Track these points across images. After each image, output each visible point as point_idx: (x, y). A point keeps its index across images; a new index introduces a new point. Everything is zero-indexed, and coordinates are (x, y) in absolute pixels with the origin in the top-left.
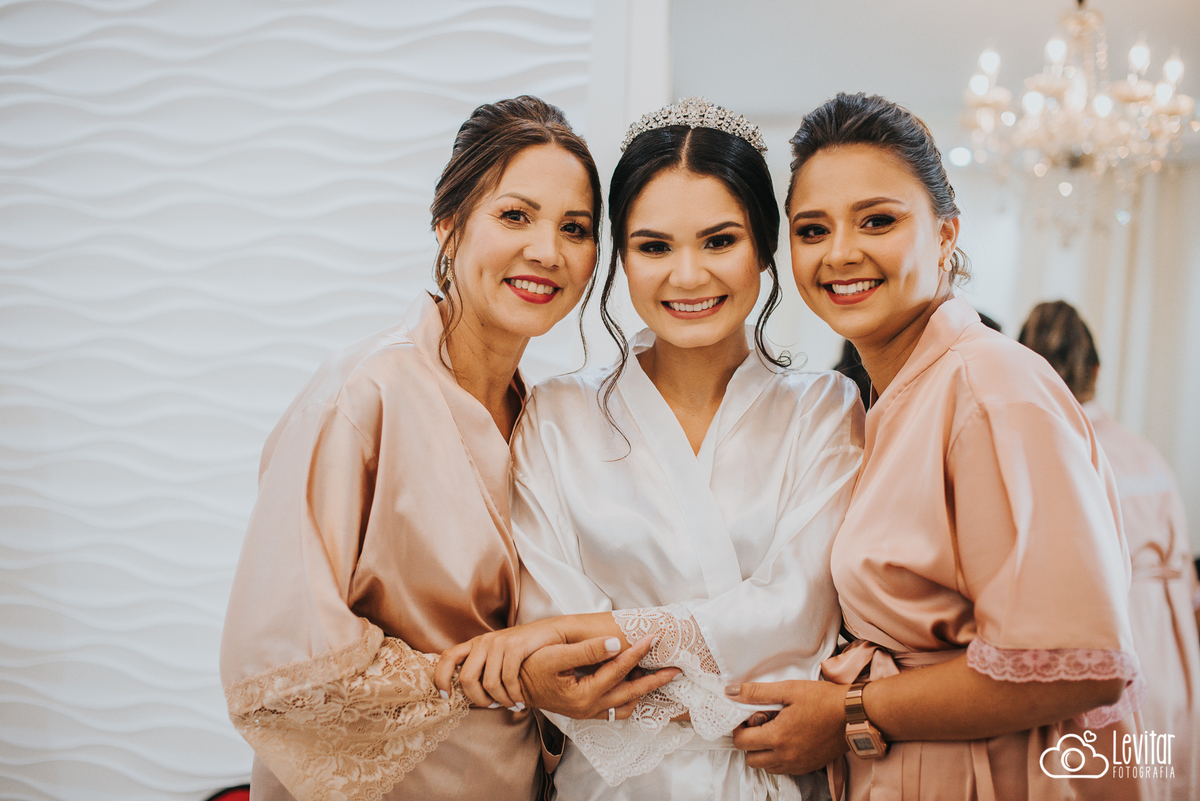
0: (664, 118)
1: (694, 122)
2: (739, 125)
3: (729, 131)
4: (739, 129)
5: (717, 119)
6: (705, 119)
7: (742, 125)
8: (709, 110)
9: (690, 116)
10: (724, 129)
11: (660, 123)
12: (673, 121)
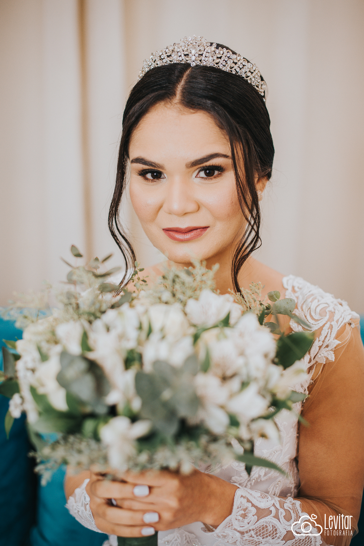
0: (168, 56)
1: (193, 61)
2: (236, 63)
3: (227, 69)
4: (236, 67)
5: (215, 58)
6: (203, 58)
7: (239, 63)
8: (207, 49)
9: (190, 55)
10: (221, 67)
11: (164, 61)
12: (175, 59)
